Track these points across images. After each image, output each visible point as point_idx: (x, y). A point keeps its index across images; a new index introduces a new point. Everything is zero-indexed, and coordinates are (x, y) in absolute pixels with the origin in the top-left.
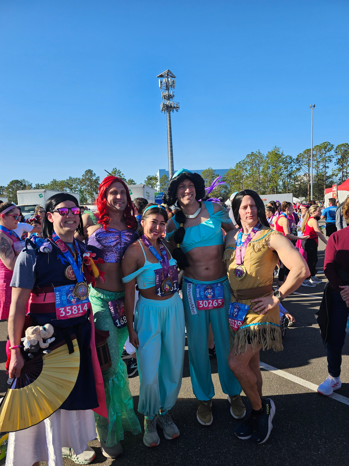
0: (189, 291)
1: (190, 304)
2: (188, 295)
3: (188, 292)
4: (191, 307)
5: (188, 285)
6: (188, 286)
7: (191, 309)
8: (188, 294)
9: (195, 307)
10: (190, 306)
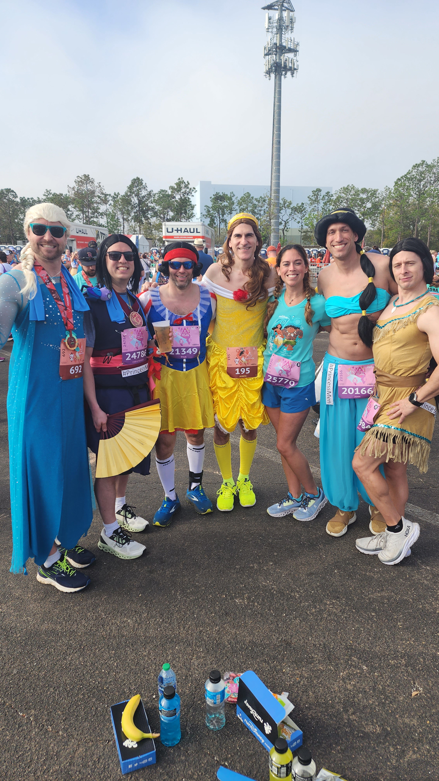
0: (330, 373)
1: (327, 390)
2: (327, 379)
3: (328, 375)
4: (327, 395)
5: (329, 365)
6: (329, 367)
7: (327, 397)
8: (328, 377)
9: (332, 396)
10: (327, 393)
